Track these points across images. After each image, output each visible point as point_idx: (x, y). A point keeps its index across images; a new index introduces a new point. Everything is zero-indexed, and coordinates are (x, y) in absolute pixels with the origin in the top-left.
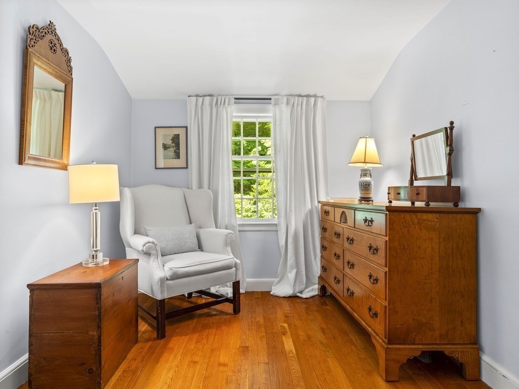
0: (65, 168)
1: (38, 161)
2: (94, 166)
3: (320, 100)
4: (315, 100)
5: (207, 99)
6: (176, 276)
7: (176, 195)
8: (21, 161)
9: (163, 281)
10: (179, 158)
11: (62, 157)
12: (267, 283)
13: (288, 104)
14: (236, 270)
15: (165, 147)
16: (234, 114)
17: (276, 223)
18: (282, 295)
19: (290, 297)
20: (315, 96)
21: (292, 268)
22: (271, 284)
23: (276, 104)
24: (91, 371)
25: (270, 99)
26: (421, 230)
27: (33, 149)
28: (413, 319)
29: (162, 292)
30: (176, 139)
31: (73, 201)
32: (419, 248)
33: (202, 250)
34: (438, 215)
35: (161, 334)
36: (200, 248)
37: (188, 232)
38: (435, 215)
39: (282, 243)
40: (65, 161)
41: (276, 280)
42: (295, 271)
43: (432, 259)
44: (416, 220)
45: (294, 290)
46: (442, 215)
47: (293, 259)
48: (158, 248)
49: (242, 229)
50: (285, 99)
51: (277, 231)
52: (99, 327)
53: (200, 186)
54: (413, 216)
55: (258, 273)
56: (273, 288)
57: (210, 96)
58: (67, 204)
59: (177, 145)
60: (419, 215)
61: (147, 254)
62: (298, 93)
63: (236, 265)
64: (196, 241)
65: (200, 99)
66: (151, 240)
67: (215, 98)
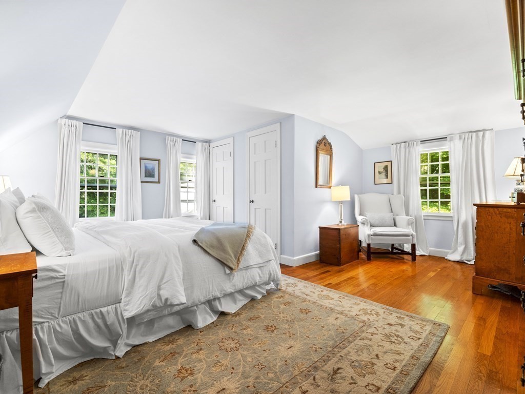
0: (330, 187)
1: (322, 186)
2: (340, 187)
3: (487, 133)
4: (484, 134)
5: (403, 144)
6: (375, 235)
7: (383, 198)
8: (316, 187)
9: (369, 236)
10: (387, 178)
11: (329, 184)
12: (445, 252)
13: (460, 138)
14: (413, 238)
15: (380, 173)
16: (420, 150)
17: (452, 215)
18: (452, 260)
19: (458, 262)
20: (484, 130)
21: (461, 244)
22: (447, 253)
23: (451, 140)
24: (337, 259)
25: (446, 138)
26: (501, 217)
27: (320, 182)
28: (495, 265)
29: (369, 240)
30: (386, 168)
31: (333, 200)
32: (500, 227)
33: (396, 227)
34: (515, 210)
35: (369, 259)
36: (395, 225)
37: (388, 216)
38: (513, 210)
39: (455, 228)
40: (330, 185)
41: (451, 251)
42: (463, 247)
43: (510, 235)
44: (498, 212)
45: (462, 258)
46: (519, 210)
47: (462, 238)
48: (368, 222)
49: (426, 218)
50: (458, 136)
51: (452, 221)
52: (340, 244)
53: (399, 193)
54: (496, 210)
55: (438, 245)
56: (448, 255)
57: (405, 142)
58: (331, 202)
59: (387, 171)
60: (500, 209)
61: (363, 223)
62: (469, 131)
63: (412, 235)
64: (393, 221)
65: (399, 145)
66: (365, 218)
67: (407, 144)
